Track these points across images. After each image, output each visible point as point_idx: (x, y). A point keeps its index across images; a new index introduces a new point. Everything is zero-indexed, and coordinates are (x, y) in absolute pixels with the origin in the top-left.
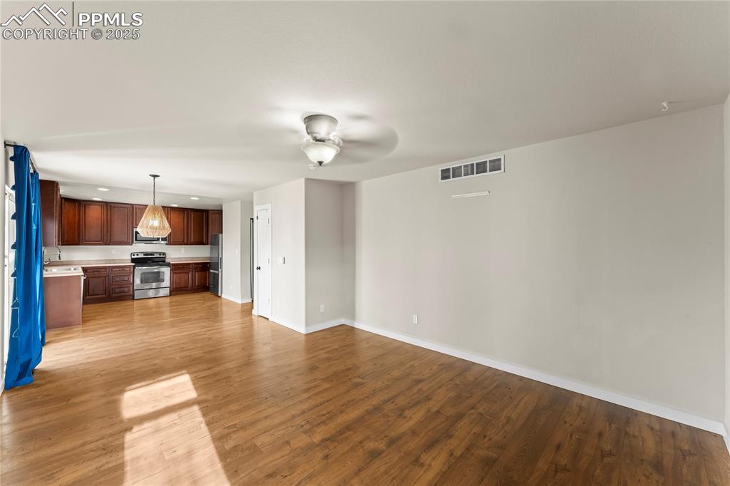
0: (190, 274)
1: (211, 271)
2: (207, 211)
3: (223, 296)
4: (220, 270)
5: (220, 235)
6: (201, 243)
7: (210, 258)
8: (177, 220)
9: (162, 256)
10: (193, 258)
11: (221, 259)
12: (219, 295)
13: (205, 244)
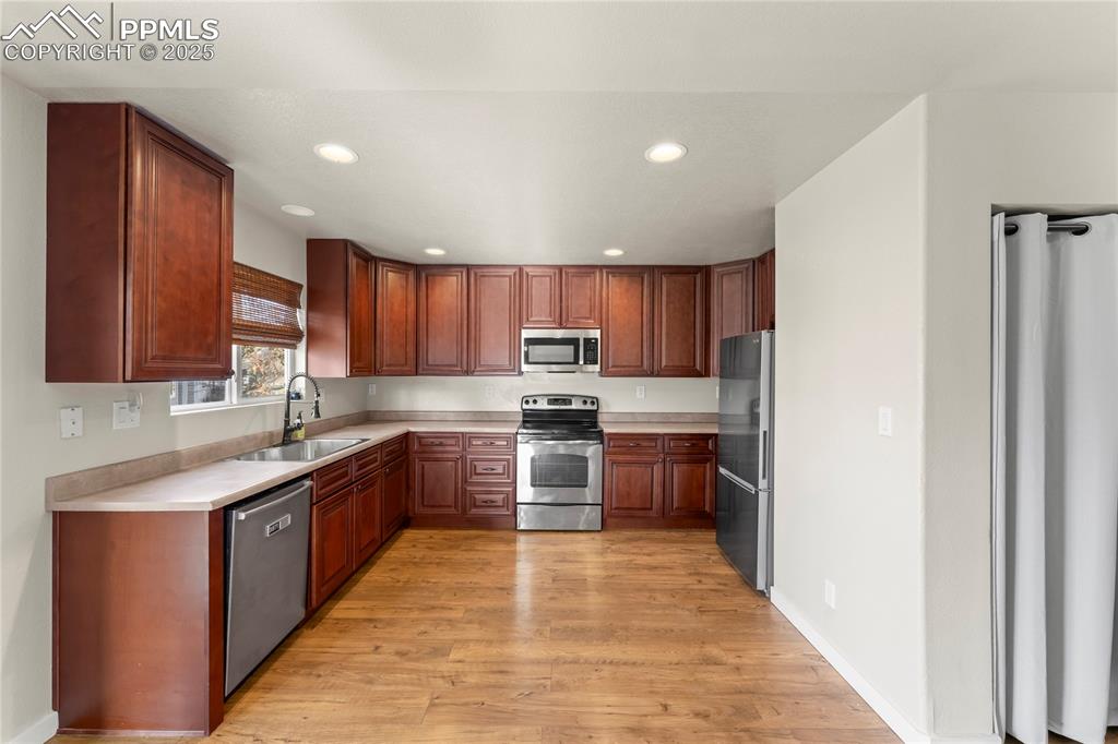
0: (657, 469)
1: (722, 471)
2: (705, 271)
3: (776, 596)
4: (762, 484)
5: (765, 335)
6: (690, 371)
7: (718, 419)
8: (626, 301)
9: (589, 407)
10: (666, 418)
11: (770, 435)
12: (761, 585)
13: (698, 375)
